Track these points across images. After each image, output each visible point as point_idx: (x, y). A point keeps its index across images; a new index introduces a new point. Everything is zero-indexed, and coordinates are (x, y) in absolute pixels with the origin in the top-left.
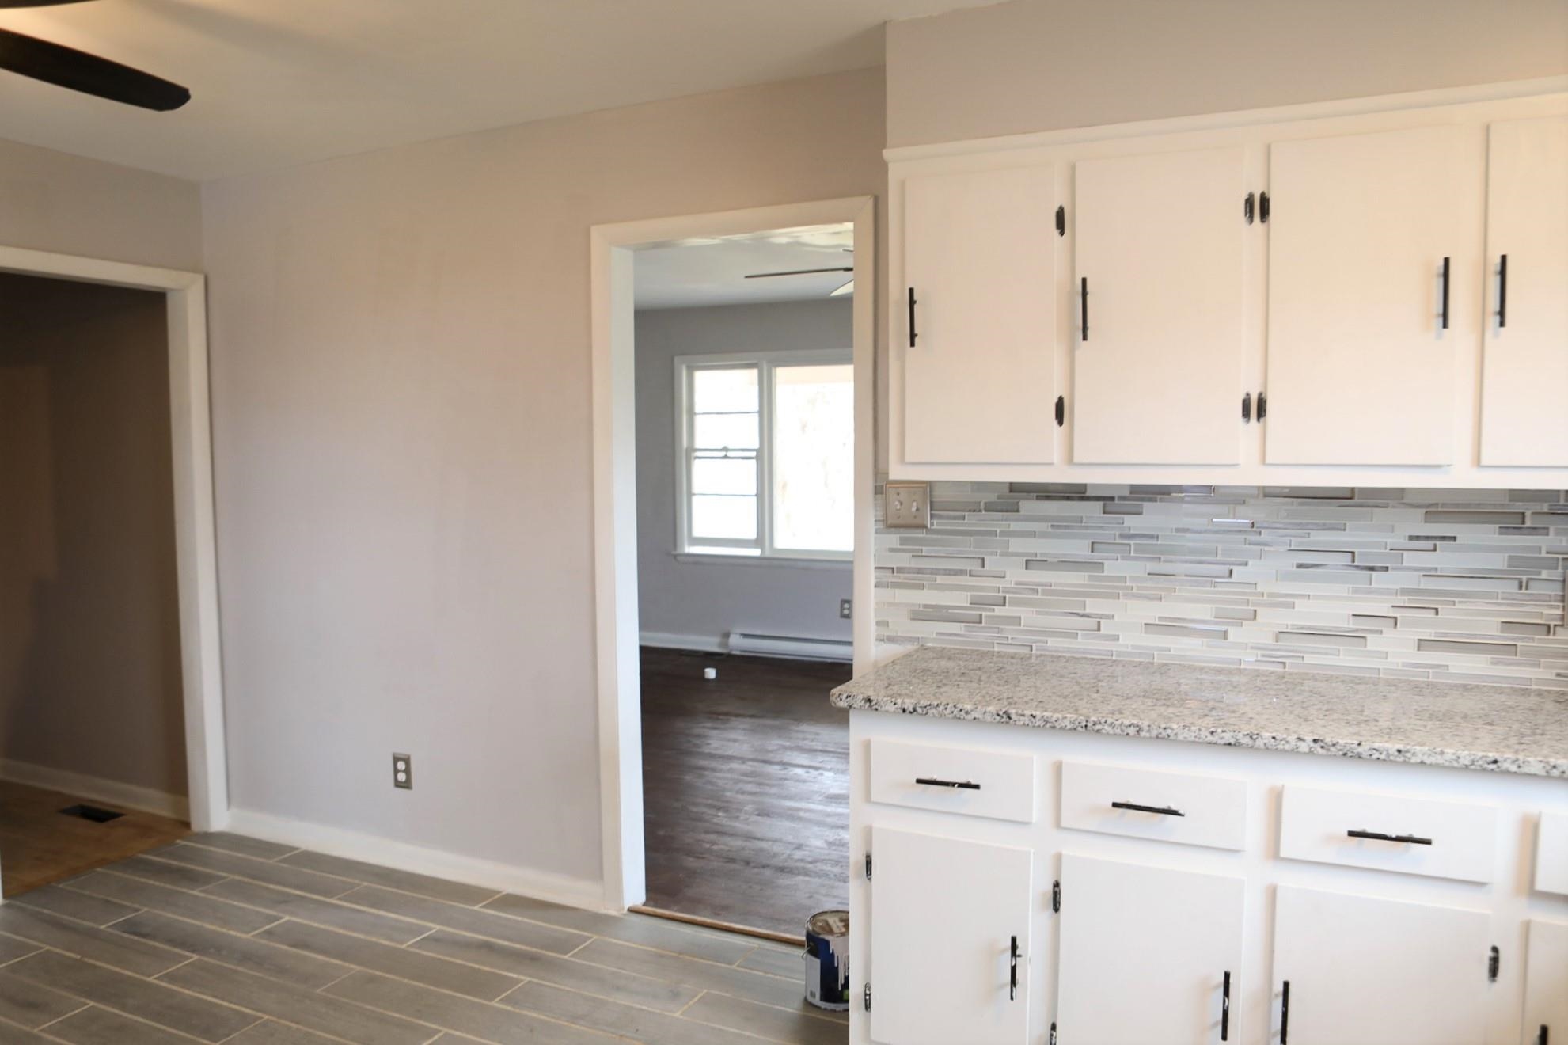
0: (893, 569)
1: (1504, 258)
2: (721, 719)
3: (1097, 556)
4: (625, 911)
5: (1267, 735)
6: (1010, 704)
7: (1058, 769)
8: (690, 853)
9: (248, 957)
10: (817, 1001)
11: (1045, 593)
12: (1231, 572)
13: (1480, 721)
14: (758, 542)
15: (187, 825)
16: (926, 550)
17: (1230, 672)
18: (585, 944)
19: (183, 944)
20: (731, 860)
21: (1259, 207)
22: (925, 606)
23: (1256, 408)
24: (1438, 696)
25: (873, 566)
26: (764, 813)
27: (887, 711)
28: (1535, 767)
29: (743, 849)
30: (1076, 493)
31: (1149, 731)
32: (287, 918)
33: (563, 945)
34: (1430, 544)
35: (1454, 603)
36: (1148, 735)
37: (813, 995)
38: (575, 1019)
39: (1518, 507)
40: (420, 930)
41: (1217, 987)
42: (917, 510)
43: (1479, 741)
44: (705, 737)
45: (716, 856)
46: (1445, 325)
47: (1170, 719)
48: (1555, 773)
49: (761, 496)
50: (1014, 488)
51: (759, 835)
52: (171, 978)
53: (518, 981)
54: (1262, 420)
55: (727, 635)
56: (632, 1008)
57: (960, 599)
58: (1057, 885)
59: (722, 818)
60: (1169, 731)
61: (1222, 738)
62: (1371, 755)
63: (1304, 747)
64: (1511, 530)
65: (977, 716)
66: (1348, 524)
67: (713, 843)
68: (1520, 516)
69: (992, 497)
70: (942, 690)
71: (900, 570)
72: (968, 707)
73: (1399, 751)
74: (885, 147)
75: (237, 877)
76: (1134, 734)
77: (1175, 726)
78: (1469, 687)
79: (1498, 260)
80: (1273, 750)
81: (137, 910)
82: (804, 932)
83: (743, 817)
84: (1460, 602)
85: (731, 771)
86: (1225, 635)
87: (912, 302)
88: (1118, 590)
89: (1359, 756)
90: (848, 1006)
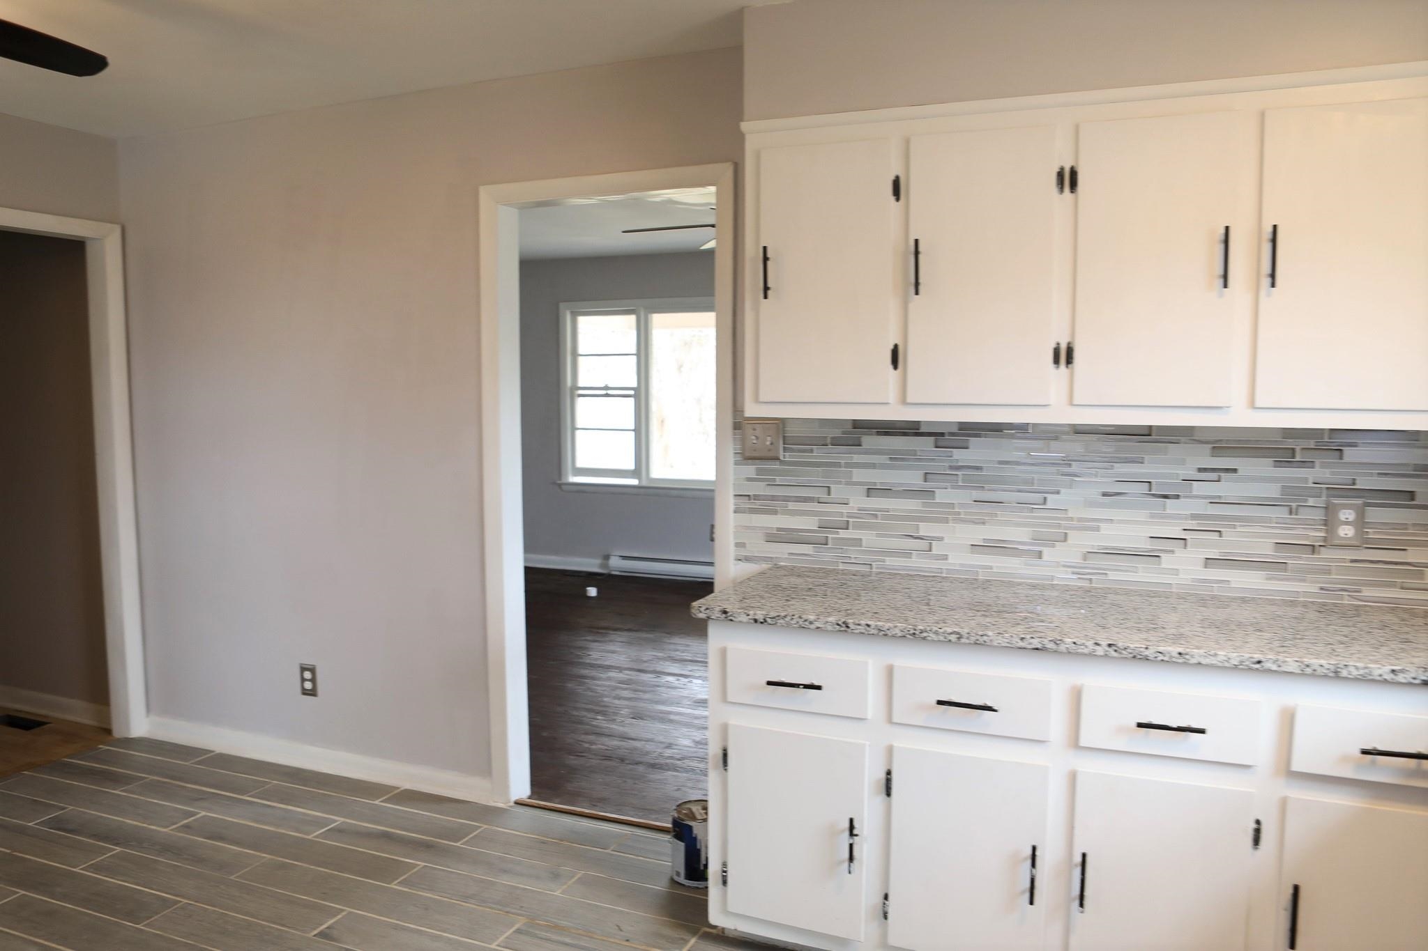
0: (749, 496)
1: (1275, 227)
2: (602, 633)
3: (929, 485)
4: (512, 804)
5: (1068, 640)
6: (848, 615)
7: (890, 671)
8: (572, 752)
9: (167, 848)
10: (682, 880)
11: (885, 518)
12: (1045, 499)
13: (1251, 628)
14: (636, 473)
15: (108, 731)
16: (779, 480)
17: (1043, 587)
18: (475, 833)
19: (106, 839)
20: (608, 758)
21: (1069, 180)
22: (779, 529)
23: (1064, 356)
24: (1219, 608)
25: (731, 493)
26: (638, 716)
27: (740, 622)
28: (1292, 666)
29: (619, 748)
30: (912, 429)
31: (968, 638)
32: (203, 813)
33: (455, 834)
34: (1214, 476)
35: (1234, 527)
36: (967, 641)
37: (678, 874)
38: (466, 898)
39: (1290, 443)
40: (326, 822)
41: (1025, 859)
42: (772, 444)
43: (1248, 645)
44: (586, 648)
45: (595, 754)
46: (1225, 286)
47: (987, 627)
48: (1308, 671)
49: (638, 431)
50: (857, 424)
51: (633, 736)
52: (97, 868)
53: (415, 866)
54: (1070, 366)
55: (607, 557)
56: (517, 888)
57: (809, 523)
58: (889, 773)
59: (600, 721)
60: (985, 638)
61: (1030, 644)
62: (1156, 657)
63: (1100, 651)
64: (1283, 464)
65: (819, 626)
66: (1147, 457)
67: (591, 743)
68: (1291, 451)
69: (837, 433)
70: (790, 603)
71: (757, 497)
72: (812, 618)
73: (1180, 654)
74: (742, 120)
75: (155, 778)
76: (956, 641)
77: (990, 633)
78: (1247, 599)
79: (1270, 229)
80: (1072, 654)
81: (63, 808)
82: (670, 819)
83: (619, 719)
84: (1241, 526)
85: (609, 679)
86: (1040, 555)
87: (766, 259)
88: (947, 515)
89: (1146, 659)
90: (707, 884)
